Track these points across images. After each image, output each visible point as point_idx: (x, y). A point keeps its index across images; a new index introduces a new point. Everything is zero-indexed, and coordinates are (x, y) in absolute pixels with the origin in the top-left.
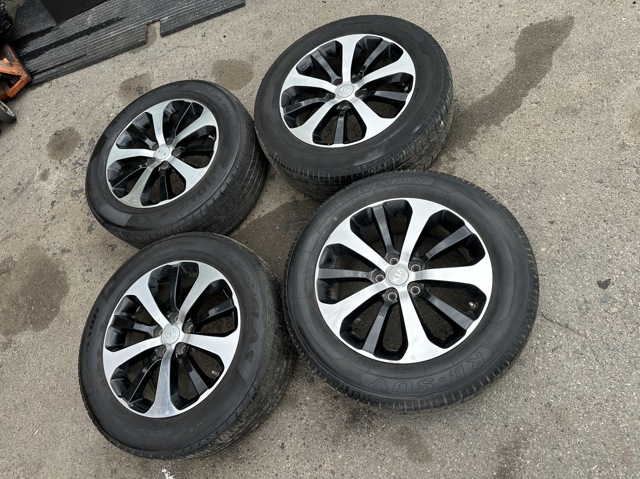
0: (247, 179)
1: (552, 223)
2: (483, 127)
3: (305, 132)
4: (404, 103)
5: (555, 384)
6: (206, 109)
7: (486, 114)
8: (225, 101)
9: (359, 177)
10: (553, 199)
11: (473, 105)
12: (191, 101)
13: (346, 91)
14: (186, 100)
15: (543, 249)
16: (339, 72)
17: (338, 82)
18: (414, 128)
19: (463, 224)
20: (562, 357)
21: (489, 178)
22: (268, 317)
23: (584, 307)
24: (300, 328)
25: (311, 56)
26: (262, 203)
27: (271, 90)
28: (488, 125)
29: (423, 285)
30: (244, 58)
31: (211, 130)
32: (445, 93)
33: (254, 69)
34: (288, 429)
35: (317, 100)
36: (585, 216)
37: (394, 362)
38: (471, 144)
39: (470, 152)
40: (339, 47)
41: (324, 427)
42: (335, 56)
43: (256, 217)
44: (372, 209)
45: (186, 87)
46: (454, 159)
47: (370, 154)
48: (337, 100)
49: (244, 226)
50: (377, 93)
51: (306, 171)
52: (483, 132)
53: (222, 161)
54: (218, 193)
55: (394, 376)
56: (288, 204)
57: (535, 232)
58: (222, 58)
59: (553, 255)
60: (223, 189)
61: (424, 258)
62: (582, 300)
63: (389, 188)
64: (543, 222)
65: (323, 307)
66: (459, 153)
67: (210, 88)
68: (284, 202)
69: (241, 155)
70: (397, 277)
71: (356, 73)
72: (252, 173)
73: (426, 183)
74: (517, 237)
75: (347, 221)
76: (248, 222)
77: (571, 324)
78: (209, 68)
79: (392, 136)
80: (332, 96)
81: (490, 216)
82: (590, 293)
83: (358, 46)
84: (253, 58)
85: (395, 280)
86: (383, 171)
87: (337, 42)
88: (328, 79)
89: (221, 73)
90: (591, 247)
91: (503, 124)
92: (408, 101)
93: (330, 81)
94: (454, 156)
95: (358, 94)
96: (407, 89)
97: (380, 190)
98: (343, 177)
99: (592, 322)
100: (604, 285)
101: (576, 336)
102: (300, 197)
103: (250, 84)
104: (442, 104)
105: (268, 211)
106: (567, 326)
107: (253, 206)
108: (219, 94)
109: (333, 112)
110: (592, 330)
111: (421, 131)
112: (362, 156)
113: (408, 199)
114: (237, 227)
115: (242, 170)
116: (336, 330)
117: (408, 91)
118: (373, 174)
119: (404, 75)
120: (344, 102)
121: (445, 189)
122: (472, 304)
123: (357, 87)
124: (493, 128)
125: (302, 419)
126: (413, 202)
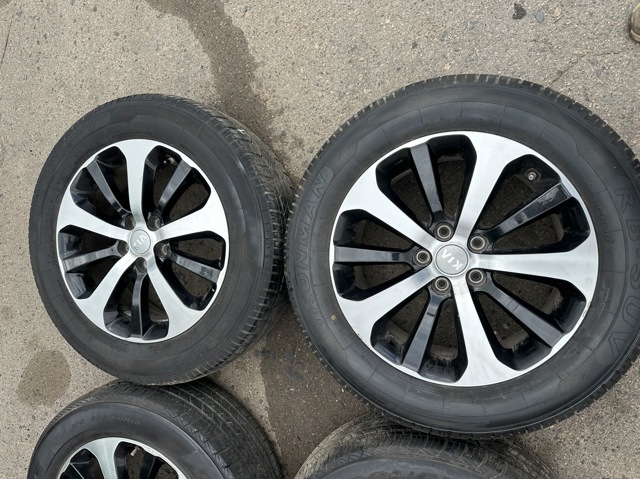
0: (215, 418)
1: (415, 45)
2: (253, 85)
3: (181, 317)
4: (193, 170)
5: (632, 112)
6: (88, 446)
7: (236, 76)
8: (86, 416)
9: (279, 265)
10: (384, 33)
11: (218, 87)
12: (67, 463)
13: (141, 240)
14: (63, 469)
15: (447, 67)
16: (108, 242)
17: (123, 247)
18: (239, 169)
19: (408, 150)
20: (599, 92)
21: (326, 101)
22: (453, 464)
23: (542, 45)
24: (491, 425)
25: (68, 272)
26: (247, 400)
27: (97, 345)
28: (251, 77)
29: (479, 231)
30: (29, 356)
31: (123, 450)
32: (200, 112)
33: (49, 347)
34: (586, 466)
35: (139, 284)
36: (419, 5)
37: (586, 309)
38: (269, 106)
39: (281, 112)
40: (70, 230)
41: (598, 418)
42: (80, 239)
43: (266, 414)
44: (336, 263)
45: (43, 463)
46: (284, 134)
47: (254, 239)
48: (150, 257)
49: (273, 435)
50: (164, 200)
51: (241, 334)
52: (260, 86)
53: (180, 451)
54: (225, 471)
55: (610, 318)
56: (263, 364)
57: (420, 69)
58: (16, 386)
59: (459, 58)
60: (221, 461)
61: (437, 217)
62: (531, 45)
63: (316, 230)
64: (410, 55)
65: (467, 380)
66: (277, 125)
67: (59, 429)
68: (257, 369)
69: (180, 419)
70: (454, 262)
71: (121, 219)
72: (208, 406)
73: (328, 180)
74: (456, 87)
75: (344, 303)
76: (268, 427)
77: (559, 67)
78: (23, 408)
79: (238, 202)
80: (140, 262)
81: (411, 111)
82: (526, 32)
83: (80, 204)
84: (32, 344)
85: (458, 266)
86: (283, 229)
87: (62, 231)
88: (113, 260)
89: (37, 393)
90: (465, 11)
91: (258, 60)
92: (193, 164)
93: (118, 259)
94: (278, 133)
95: (152, 227)
96: (172, 159)
97: (314, 243)
98: (271, 286)
99: (565, 42)
100: (520, 13)
101: (577, 67)
102: (261, 345)
103: (69, 360)
104: (214, 122)
105: (262, 394)
106: (560, 73)
107: (249, 414)
108: (73, 420)
109: (166, 268)
110: (575, 46)
111: (246, 161)
112: (253, 251)
113: (341, 211)
114: (271, 444)
115: (202, 424)
116: (509, 374)
117: (178, 159)
118: (282, 244)
119: (151, 157)
120: (157, 249)
121: (346, 157)
122: (531, 177)
123: (141, 225)
124: (258, 73)
125: (578, 443)
126: (349, 204)
